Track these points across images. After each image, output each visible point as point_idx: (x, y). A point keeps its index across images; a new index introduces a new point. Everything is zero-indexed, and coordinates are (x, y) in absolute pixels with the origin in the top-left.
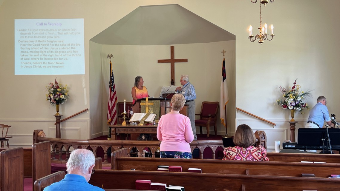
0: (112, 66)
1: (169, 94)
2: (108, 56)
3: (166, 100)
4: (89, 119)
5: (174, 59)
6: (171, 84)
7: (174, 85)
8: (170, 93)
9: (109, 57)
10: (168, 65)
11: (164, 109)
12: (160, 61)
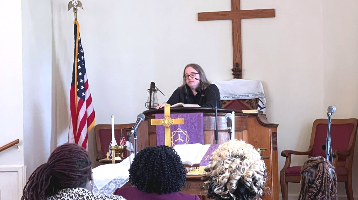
0: (80, 30)
1: (228, 100)
2: (70, 5)
3: (218, 111)
4: (23, 165)
5: (240, 11)
6: (233, 76)
7: (241, 78)
8: (230, 99)
9: (72, 8)
10: (226, 25)
11: (213, 136)
12: (203, 17)
